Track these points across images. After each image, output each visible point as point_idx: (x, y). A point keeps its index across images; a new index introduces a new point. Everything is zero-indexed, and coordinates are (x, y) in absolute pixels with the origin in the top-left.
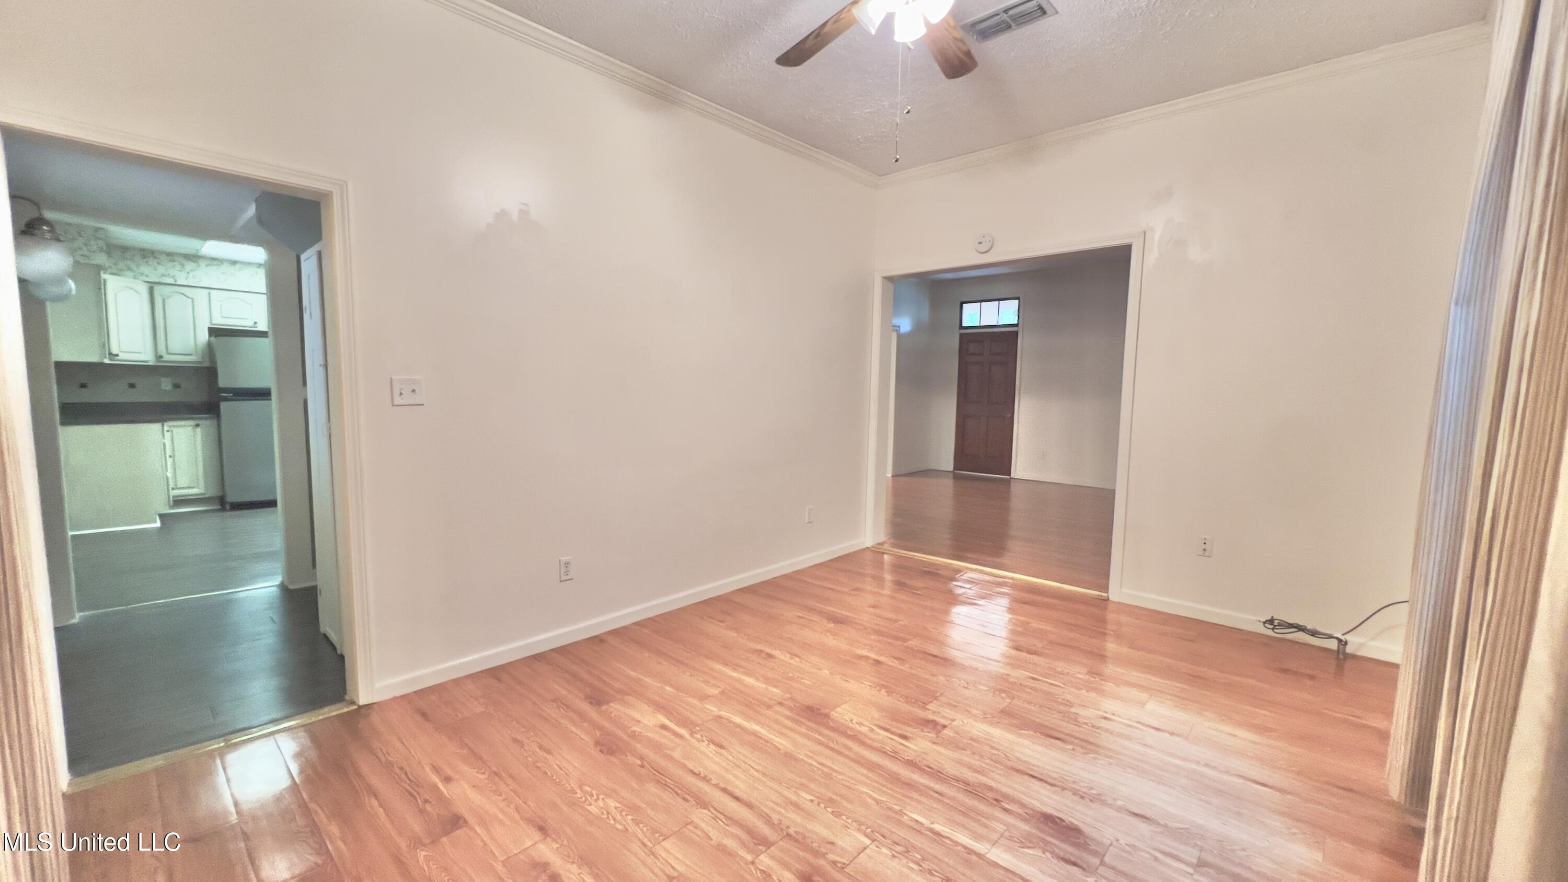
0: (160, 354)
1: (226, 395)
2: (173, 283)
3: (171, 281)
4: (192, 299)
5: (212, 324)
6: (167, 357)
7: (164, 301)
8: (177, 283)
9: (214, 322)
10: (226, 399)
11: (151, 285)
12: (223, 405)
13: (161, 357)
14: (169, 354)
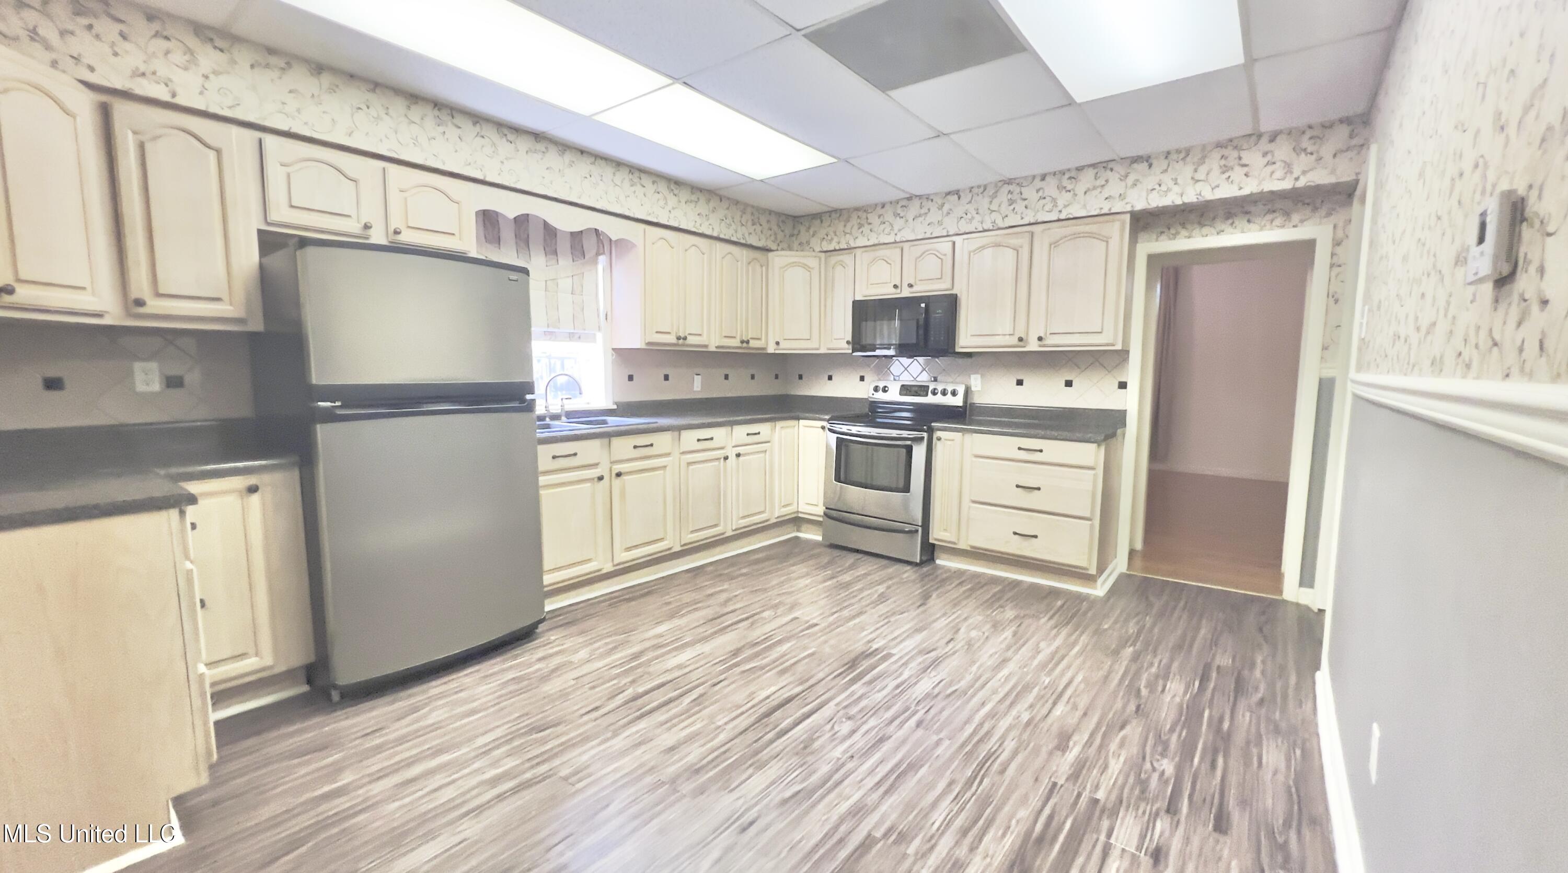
0: (134, 294)
1: (328, 404)
2: (166, 97)
3: (160, 92)
4: (218, 152)
5: (269, 224)
6: (155, 305)
7: (141, 147)
8: (179, 100)
9: (274, 216)
10: (330, 417)
11: (104, 98)
12: (322, 432)
13: (140, 303)
14: (159, 295)
